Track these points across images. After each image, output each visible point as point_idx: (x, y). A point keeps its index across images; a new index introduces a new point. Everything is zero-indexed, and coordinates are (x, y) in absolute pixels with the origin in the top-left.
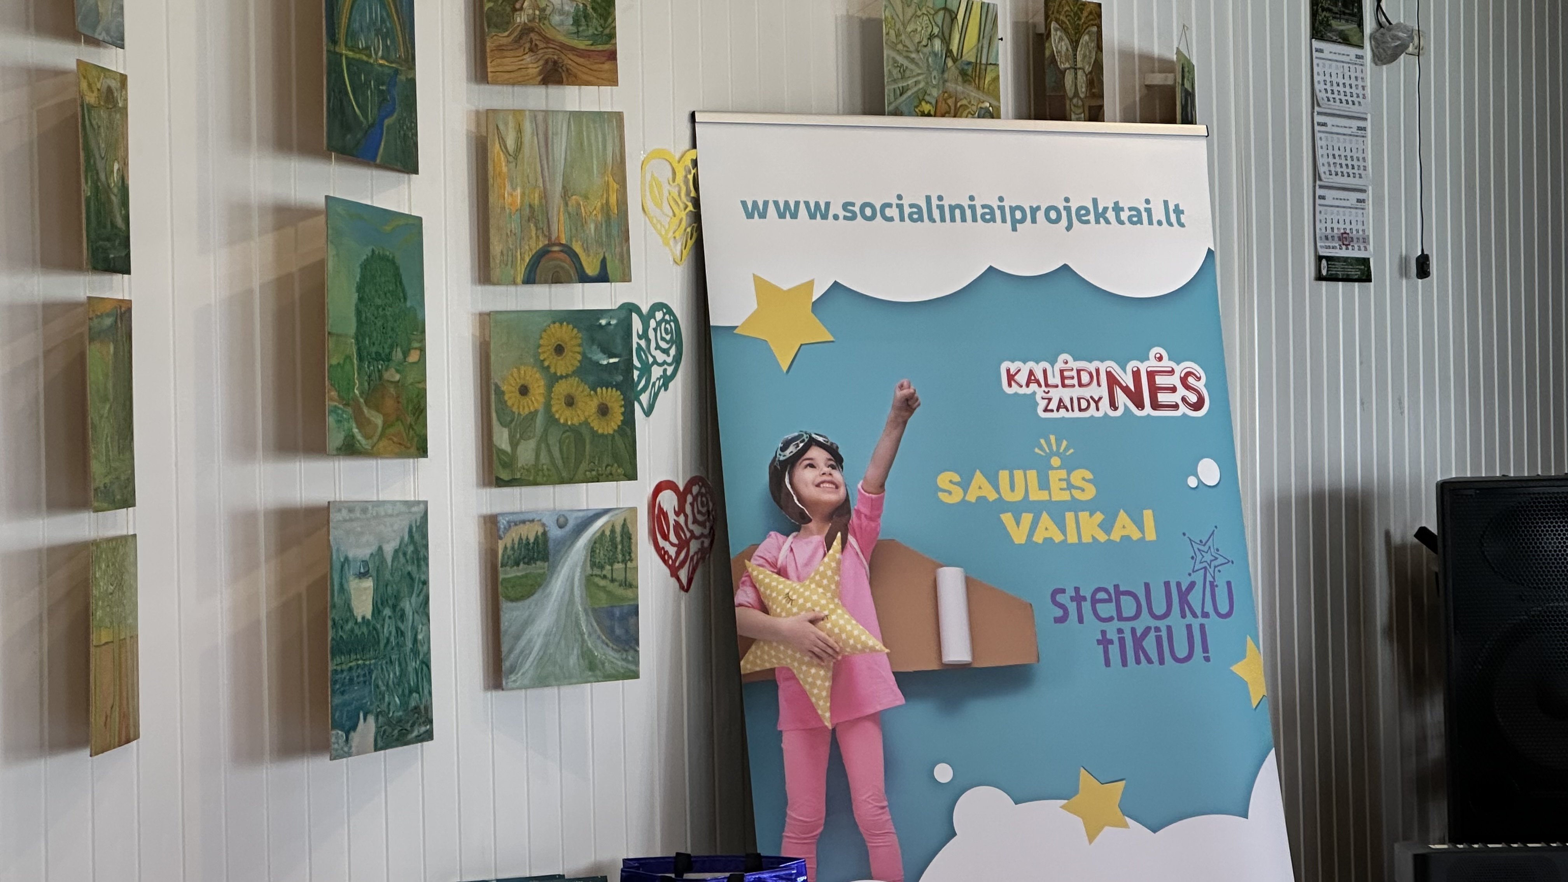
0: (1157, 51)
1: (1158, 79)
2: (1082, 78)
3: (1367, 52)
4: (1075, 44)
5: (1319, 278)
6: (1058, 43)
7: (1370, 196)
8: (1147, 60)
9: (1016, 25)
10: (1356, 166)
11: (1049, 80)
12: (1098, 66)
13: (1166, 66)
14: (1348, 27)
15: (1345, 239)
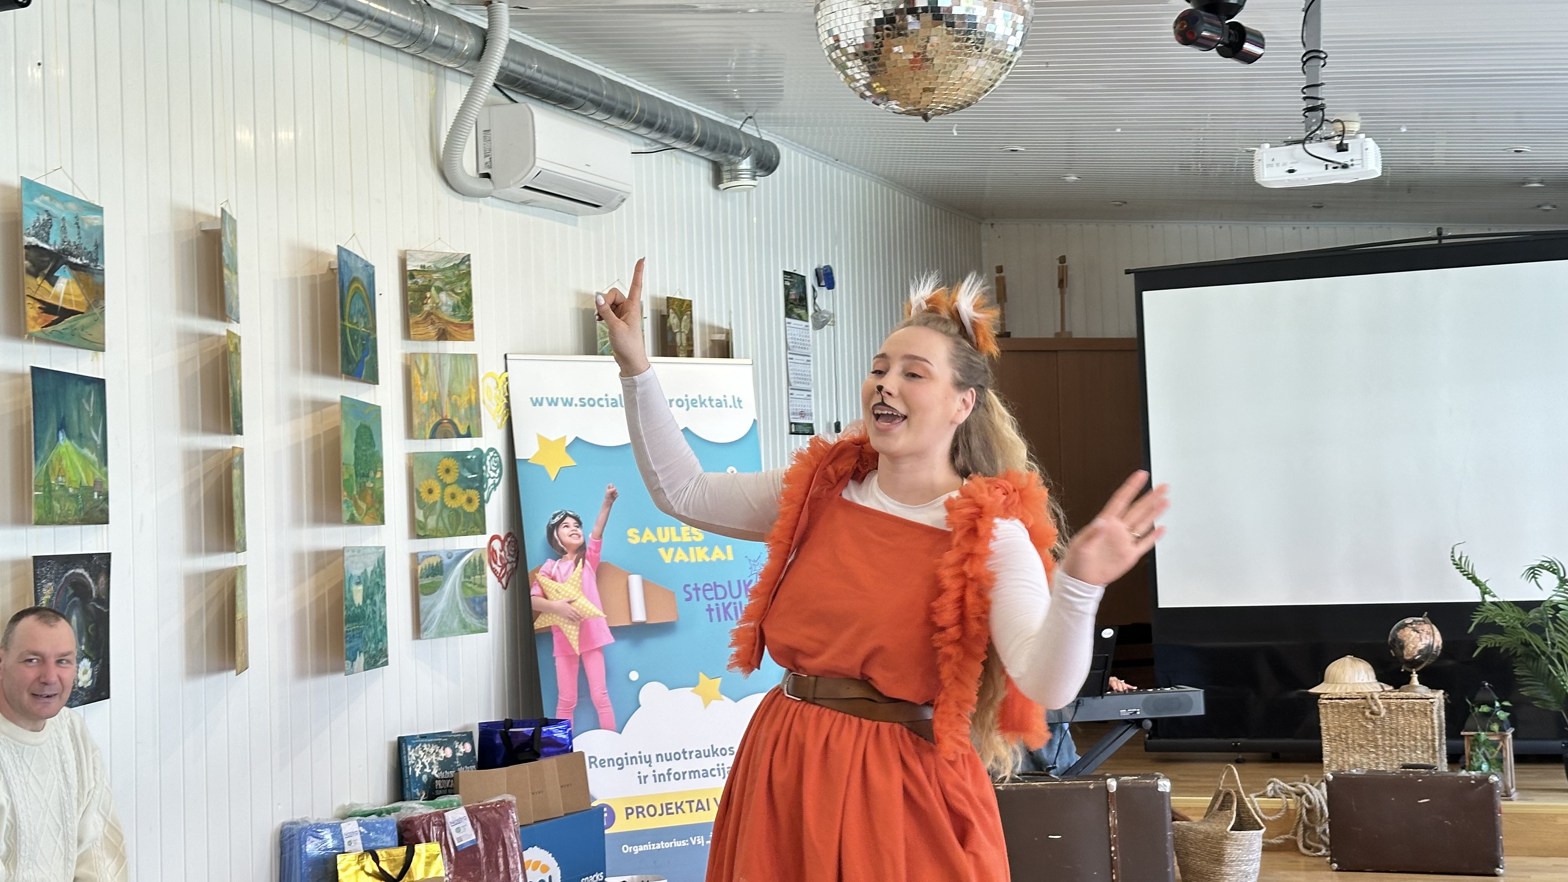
0: (716, 323)
1: (717, 337)
2: (684, 337)
3: (810, 323)
4: (680, 320)
5: (792, 433)
6: (673, 320)
7: (812, 393)
8: (712, 328)
9: (652, 311)
10: (805, 379)
11: (669, 338)
12: (691, 331)
13: (720, 330)
14: (802, 312)
15: (802, 414)
